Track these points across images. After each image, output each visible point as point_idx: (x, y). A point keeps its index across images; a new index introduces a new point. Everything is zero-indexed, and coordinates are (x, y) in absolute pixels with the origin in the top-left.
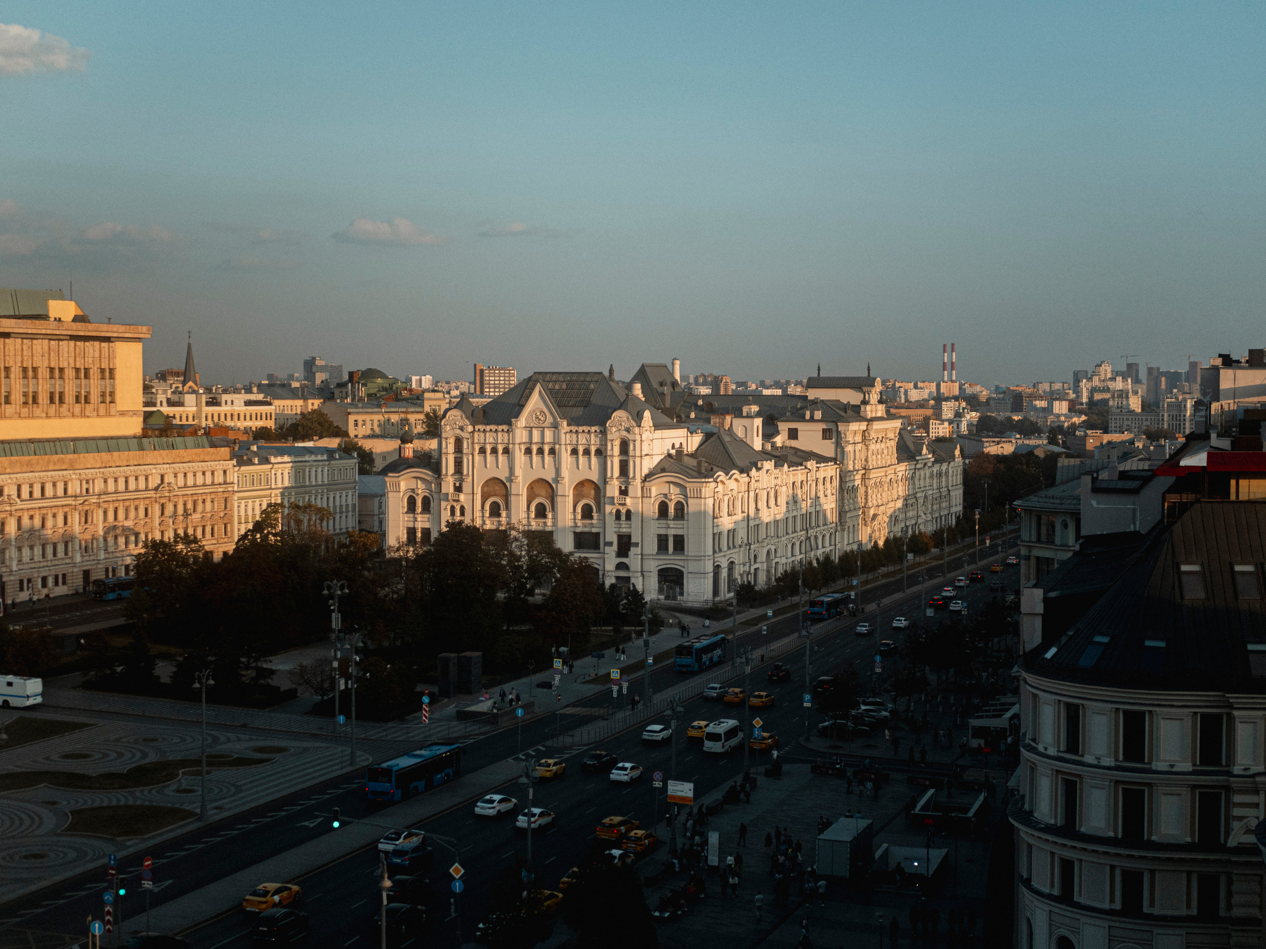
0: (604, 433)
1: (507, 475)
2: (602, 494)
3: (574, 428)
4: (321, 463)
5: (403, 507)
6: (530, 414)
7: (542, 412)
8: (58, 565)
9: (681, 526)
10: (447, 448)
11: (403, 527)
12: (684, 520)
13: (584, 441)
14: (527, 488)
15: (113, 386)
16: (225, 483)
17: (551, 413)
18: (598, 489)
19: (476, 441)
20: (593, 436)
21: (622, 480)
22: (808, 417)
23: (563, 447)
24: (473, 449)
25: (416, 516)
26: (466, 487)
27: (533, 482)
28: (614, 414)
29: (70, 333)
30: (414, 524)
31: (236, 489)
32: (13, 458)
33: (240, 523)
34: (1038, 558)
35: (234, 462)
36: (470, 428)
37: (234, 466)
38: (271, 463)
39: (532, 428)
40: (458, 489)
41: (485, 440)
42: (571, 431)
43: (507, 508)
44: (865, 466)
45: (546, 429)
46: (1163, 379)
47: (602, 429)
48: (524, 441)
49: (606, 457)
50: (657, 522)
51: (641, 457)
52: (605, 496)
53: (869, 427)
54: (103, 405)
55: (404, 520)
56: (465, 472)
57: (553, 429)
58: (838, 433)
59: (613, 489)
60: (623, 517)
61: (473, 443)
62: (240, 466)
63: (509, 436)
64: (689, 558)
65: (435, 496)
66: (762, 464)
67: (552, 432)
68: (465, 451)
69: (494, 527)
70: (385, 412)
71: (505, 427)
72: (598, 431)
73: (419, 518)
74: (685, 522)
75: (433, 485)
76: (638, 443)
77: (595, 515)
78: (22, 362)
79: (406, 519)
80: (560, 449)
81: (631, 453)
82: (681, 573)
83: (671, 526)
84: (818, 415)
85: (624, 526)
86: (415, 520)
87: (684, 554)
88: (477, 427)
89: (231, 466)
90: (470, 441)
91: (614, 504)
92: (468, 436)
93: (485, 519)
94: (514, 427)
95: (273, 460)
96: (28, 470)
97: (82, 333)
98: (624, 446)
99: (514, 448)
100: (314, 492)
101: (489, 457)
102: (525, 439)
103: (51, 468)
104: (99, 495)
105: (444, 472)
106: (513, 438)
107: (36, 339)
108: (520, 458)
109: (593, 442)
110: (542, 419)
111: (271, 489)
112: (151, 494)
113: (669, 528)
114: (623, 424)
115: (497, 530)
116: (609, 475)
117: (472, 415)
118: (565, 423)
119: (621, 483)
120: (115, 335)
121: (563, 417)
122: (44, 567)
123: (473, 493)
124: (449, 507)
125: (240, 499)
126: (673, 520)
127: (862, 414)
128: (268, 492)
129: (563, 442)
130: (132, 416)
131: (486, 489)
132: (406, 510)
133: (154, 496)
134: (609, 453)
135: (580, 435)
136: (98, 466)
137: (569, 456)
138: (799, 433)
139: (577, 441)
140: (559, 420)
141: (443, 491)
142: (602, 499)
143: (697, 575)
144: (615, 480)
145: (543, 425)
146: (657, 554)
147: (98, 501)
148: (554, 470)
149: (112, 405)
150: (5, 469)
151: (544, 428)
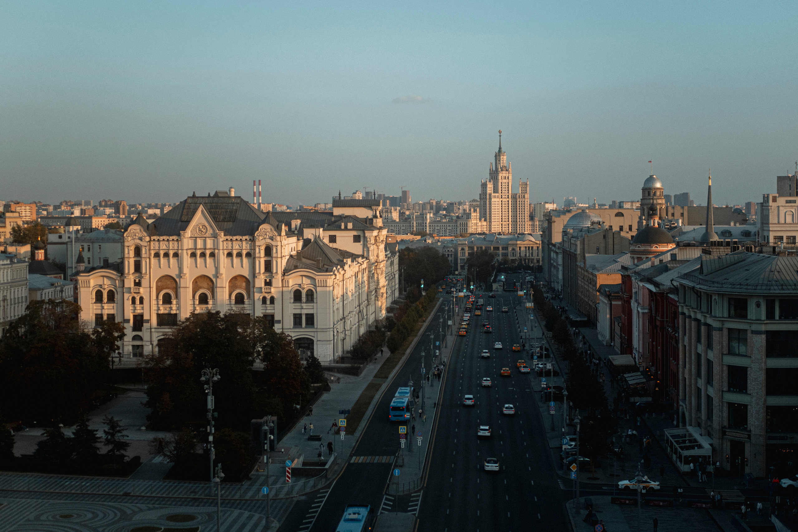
0: (253, 240)
1: (177, 272)
2: (251, 285)
3: (229, 238)
4: (6, 266)
5: (92, 299)
6: (195, 228)
7: (204, 226)
9: (311, 307)
10: (129, 253)
11: (93, 313)
12: (313, 303)
13: (237, 247)
14: (193, 282)
17: (211, 226)
18: (249, 283)
19: (152, 248)
20: (244, 243)
21: (267, 275)
22: (343, 227)
23: (221, 252)
24: (150, 254)
25: (103, 305)
26: (144, 282)
27: (198, 278)
28: (261, 227)
30: (102, 311)
34: (729, 329)
36: (148, 239)
39: (196, 238)
40: (138, 284)
41: (159, 247)
42: (227, 240)
43: (177, 297)
44: (377, 260)
45: (207, 239)
46: (388, 201)
47: (251, 238)
48: (190, 247)
49: (254, 258)
50: (293, 304)
51: (281, 257)
52: (254, 287)
53: (380, 234)
55: (93, 309)
56: (144, 271)
57: (213, 238)
58: (365, 237)
59: (260, 282)
60: (268, 302)
61: (150, 250)
63: (178, 244)
64: (318, 330)
65: (119, 290)
66: (347, 261)
67: (212, 241)
68: (143, 256)
69: (166, 312)
71: (175, 238)
72: (248, 239)
73: (106, 306)
74: (315, 304)
75: (117, 281)
76: (279, 248)
77: (246, 300)
79: (95, 307)
80: (219, 253)
81: (274, 255)
82: (312, 341)
83: (304, 307)
84: (350, 226)
85: (269, 308)
86: (103, 308)
87: (314, 327)
88: (152, 238)
90: (147, 248)
91: (262, 292)
92: (146, 244)
93: (159, 306)
94: (182, 237)
98: (268, 251)
99: (182, 253)
101: (162, 260)
102: (191, 245)
105: (126, 271)
106: (182, 245)
108: (187, 260)
109: (244, 247)
110: (204, 231)
113: (302, 308)
114: (268, 234)
115: (169, 314)
116: (257, 271)
117: (148, 229)
118: (223, 234)
119: (266, 277)
121: (220, 229)
123: (150, 287)
124: (130, 298)
126: (306, 303)
127: (374, 224)
129: (221, 248)
131: (159, 284)
132: (94, 301)
134: (257, 255)
135: (234, 242)
137: (225, 258)
138: (337, 238)
139: (232, 247)
140: (217, 231)
141: (126, 285)
142: (252, 289)
143: (324, 342)
144: (262, 275)
145: (205, 236)
146: (294, 328)
148: (214, 269)
151: (205, 237)
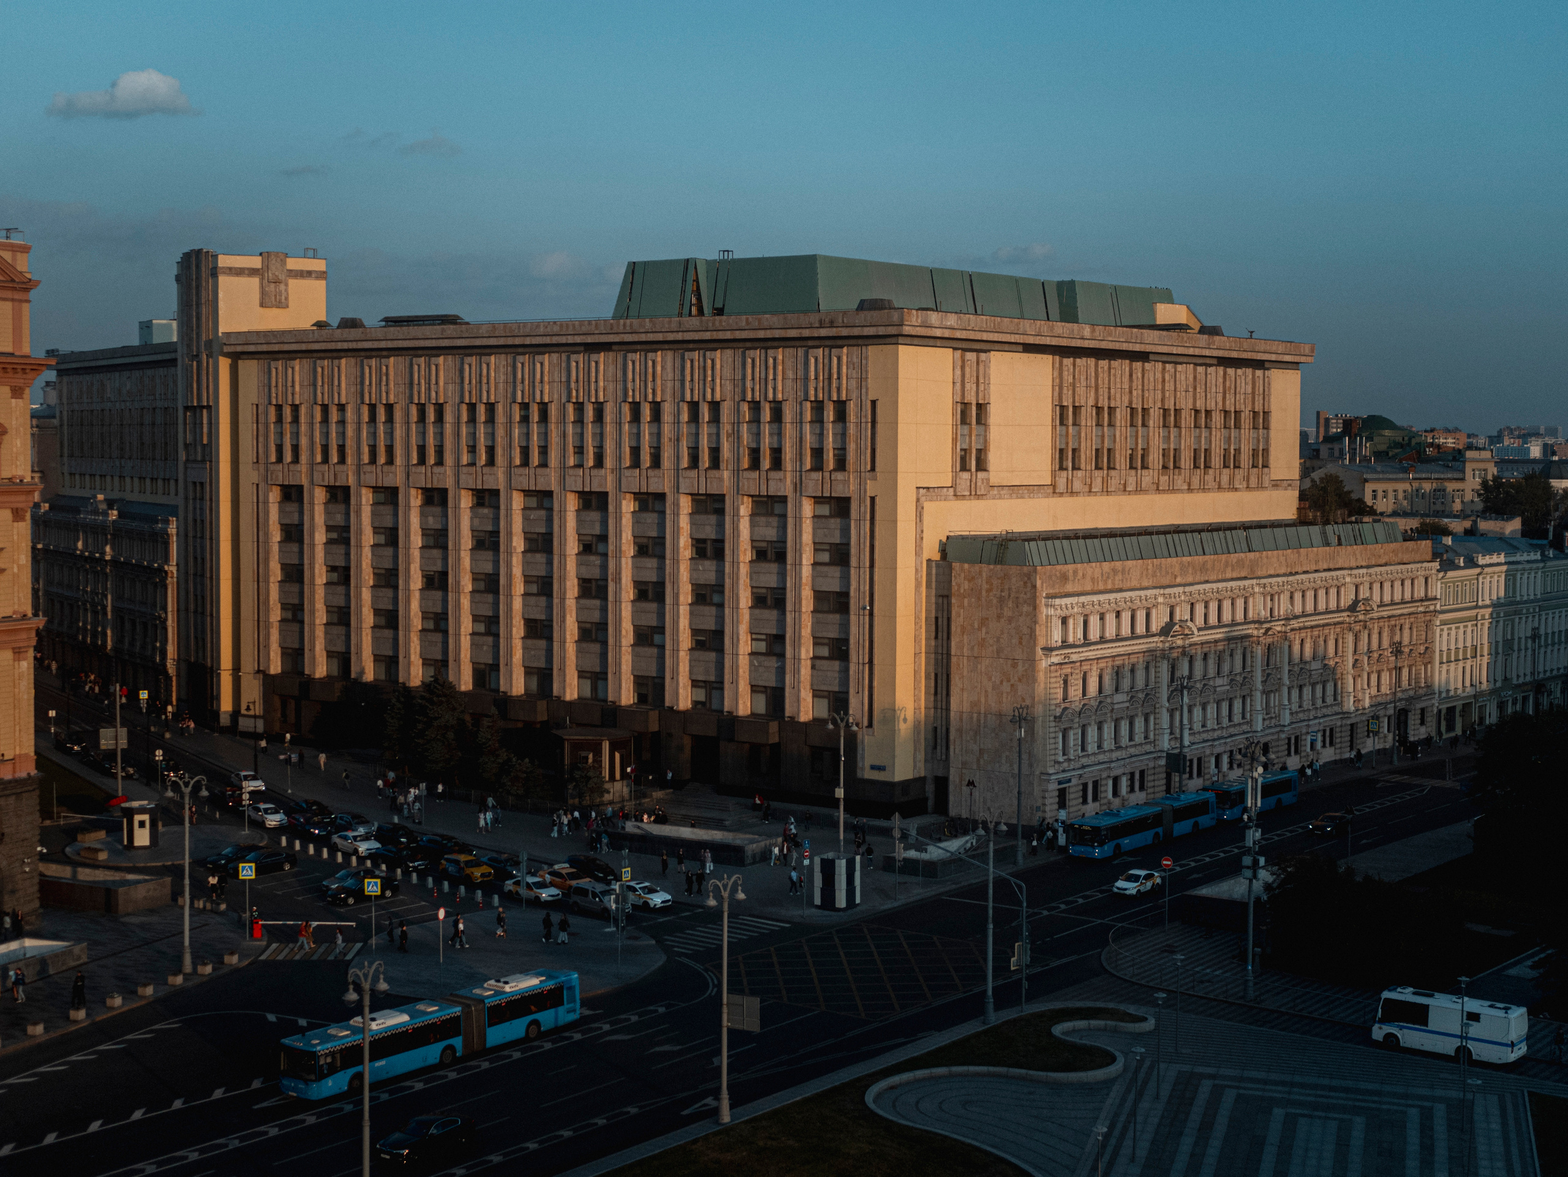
8: (1235, 735)
15: (1267, 440)
16: (1427, 599)
29: (1220, 353)
31: (1438, 607)
32: (1184, 559)
33: (1441, 663)
35: (1436, 565)
37: (1438, 571)
38: (1477, 566)
54: (1255, 470)
62: (1446, 572)
70: (1414, 479)
78: (1163, 400)
89: (1434, 571)
95: (1481, 561)
96: (1202, 579)
97: (1234, 355)
100: (1524, 611)
103: (1229, 575)
104: (1287, 619)
107: (1181, 363)
111: (1477, 607)
112: (1344, 616)
120: (1273, 357)
122: (1219, 738)
125: (1444, 623)
128: (1473, 613)
130: (1286, 489)
133: (1347, 619)
136: (1282, 571)
147: (1283, 629)
149: (1266, 470)
150: (1176, 577)
